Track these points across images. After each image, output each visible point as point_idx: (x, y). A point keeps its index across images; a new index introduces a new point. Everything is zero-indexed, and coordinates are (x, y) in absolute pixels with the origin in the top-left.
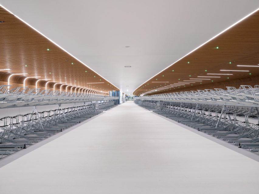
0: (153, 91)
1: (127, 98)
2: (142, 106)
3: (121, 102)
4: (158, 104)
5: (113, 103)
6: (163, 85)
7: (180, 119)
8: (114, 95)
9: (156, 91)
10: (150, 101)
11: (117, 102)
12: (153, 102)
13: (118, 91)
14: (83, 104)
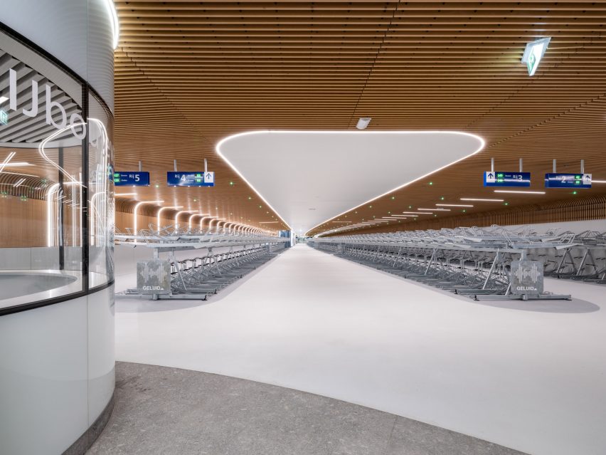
0: (332, 231)
1: (298, 240)
2: (319, 249)
3: (292, 245)
4: (339, 247)
5: (283, 246)
6: (345, 225)
7: (380, 266)
8: (283, 235)
9: (336, 231)
10: (329, 244)
11: (288, 245)
12: (332, 244)
13: (289, 232)
14: (242, 248)
